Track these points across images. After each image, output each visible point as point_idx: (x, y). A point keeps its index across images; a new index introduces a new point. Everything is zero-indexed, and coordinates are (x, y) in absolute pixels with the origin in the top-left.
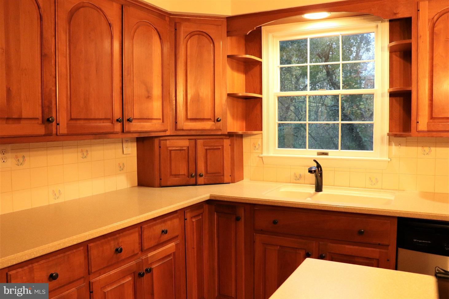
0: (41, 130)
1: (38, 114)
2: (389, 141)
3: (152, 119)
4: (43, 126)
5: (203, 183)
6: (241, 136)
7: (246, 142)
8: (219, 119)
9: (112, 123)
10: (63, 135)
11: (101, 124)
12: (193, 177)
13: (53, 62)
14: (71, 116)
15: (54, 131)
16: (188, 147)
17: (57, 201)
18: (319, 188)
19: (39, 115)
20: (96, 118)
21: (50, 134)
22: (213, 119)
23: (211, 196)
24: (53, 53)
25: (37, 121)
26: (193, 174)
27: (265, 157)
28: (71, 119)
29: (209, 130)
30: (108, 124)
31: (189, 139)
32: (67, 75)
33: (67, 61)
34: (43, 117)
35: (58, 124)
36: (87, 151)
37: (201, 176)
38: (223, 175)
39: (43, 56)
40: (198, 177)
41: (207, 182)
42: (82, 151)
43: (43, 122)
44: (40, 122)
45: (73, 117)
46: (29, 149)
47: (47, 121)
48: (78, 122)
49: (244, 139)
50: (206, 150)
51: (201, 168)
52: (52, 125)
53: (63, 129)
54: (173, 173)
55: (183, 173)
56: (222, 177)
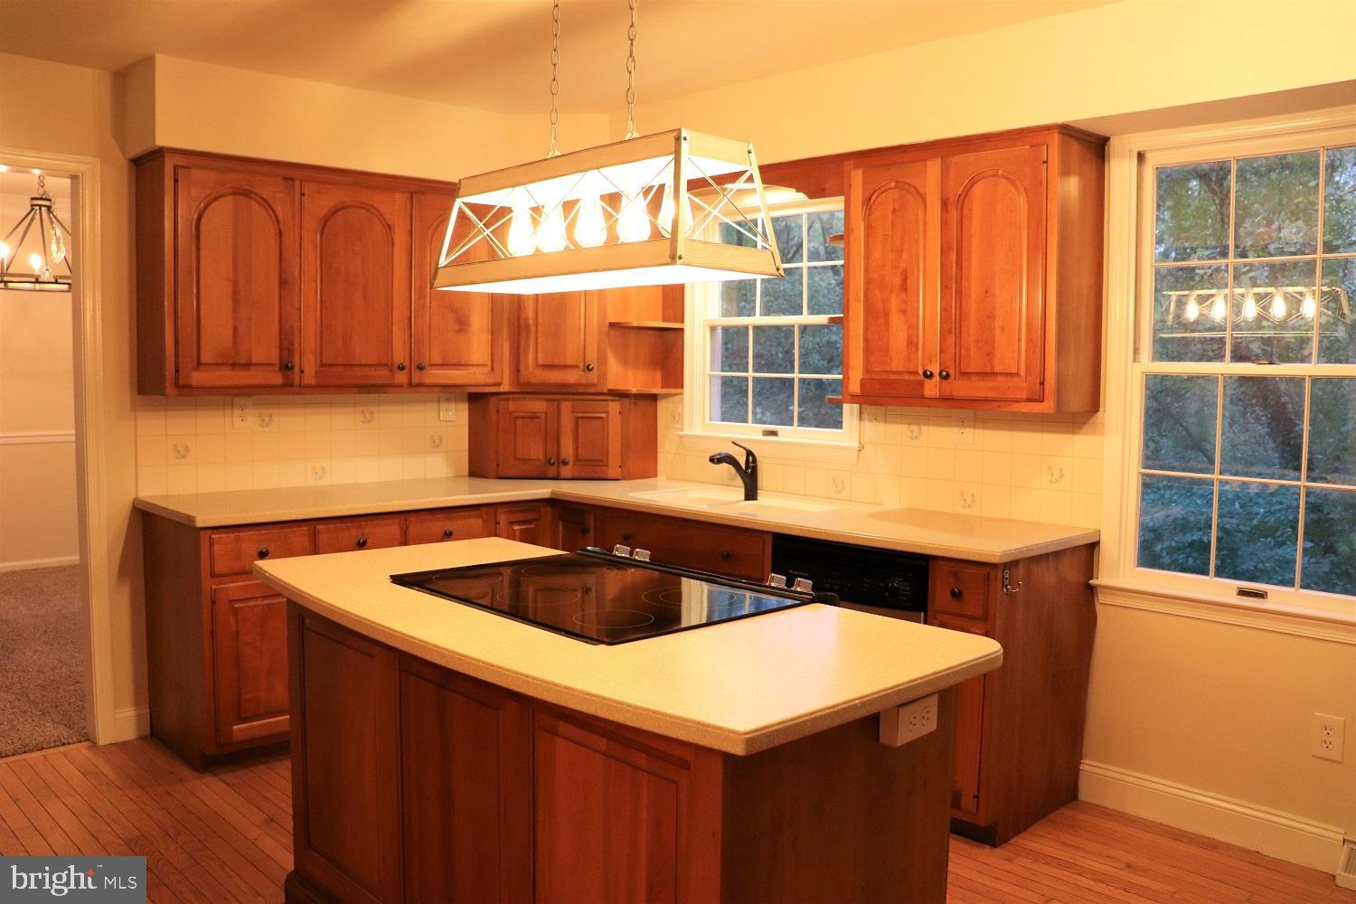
0: (277, 379)
1: (275, 358)
2: (860, 413)
3: (468, 365)
4: (280, 374)
5: (570, 476)
6: (654, 398)
7: (662, 406)
8: (591, 367)
9: (391, 371)
10: (309, 386)
11: (371, 372)
12: (554, 464)
13: (297, 289)
14: (321, 361)
15: (297, 381)
16: (546, 413)
17: (320, 483)
18: (751, 494)
19: (277, 361)
20: (363, 363)
21: (292, 385)
22: (581, 366)
23: (552, 493)
24: (297, 276)
25: (271, 368)
26: (553, 461)
27: (686, 436)
28: (322, 365)
29: (575, 385)
30: (384, 372)
31: (547, 400)
32: (316, 305)
33: (317, 286)
34: (281, 363)
35: (302, 372)
36: (372, 413)
37: (565, 463)
38: (607, 466)
39: (283, 283)
40: (561, 465)
41: (577, 475)
42: (363, 412)
43: (281, 369)
44: (277, 368)
45: (324, 362)
46: (279, 405)
47: (286, 368)
48: (334, 369)
49: (659, 403)
50: (578, 418)
51: (567, 450)
52: (293, 373)
53: (309, 379)
54: (519, 456)
55: (536, 457)
56: (604, 468)
